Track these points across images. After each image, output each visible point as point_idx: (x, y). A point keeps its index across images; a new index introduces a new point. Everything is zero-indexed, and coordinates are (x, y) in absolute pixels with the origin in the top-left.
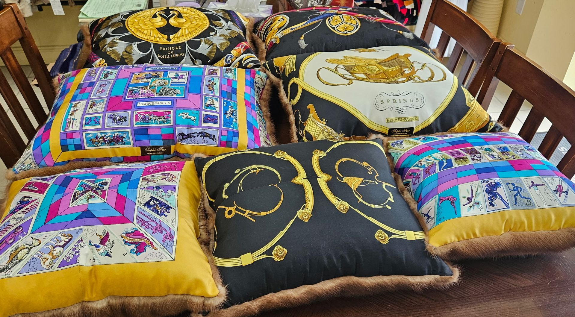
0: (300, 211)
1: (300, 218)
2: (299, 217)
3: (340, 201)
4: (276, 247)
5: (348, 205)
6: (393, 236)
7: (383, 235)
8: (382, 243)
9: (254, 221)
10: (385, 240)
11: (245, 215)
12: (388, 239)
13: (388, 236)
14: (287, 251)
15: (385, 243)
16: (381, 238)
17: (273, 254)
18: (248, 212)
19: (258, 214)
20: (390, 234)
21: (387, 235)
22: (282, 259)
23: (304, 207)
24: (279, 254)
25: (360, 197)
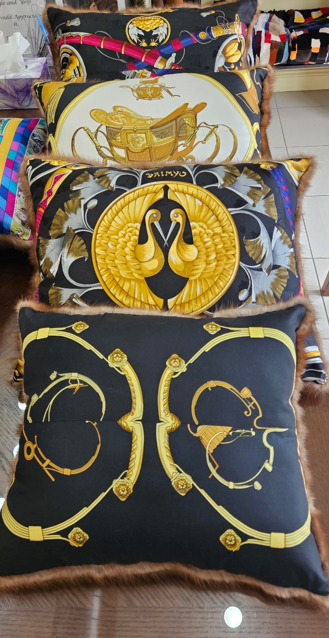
0: (117, 480)
1: (115, 492)
2: (114, 490)
3: (180, 472)
4: (75, 529)
5: (190, 481)
6: (249, 541)
7: (233, 539)
8: (229, 549)
9: (53, 480)
10: (234, 545)
11: (44, 466)
12: (240, 543)
13: (240, 541)
14: (88, 538)
15: (234, 549)
16: (229, 543)
17: (69, 537)
18: (48, 462)
19: (60, 470)
20: (244, 537)
21: (239, 538)
22: (81, 545)
23: (125, 475)
24: (77, 538)
25: (214, 466)
